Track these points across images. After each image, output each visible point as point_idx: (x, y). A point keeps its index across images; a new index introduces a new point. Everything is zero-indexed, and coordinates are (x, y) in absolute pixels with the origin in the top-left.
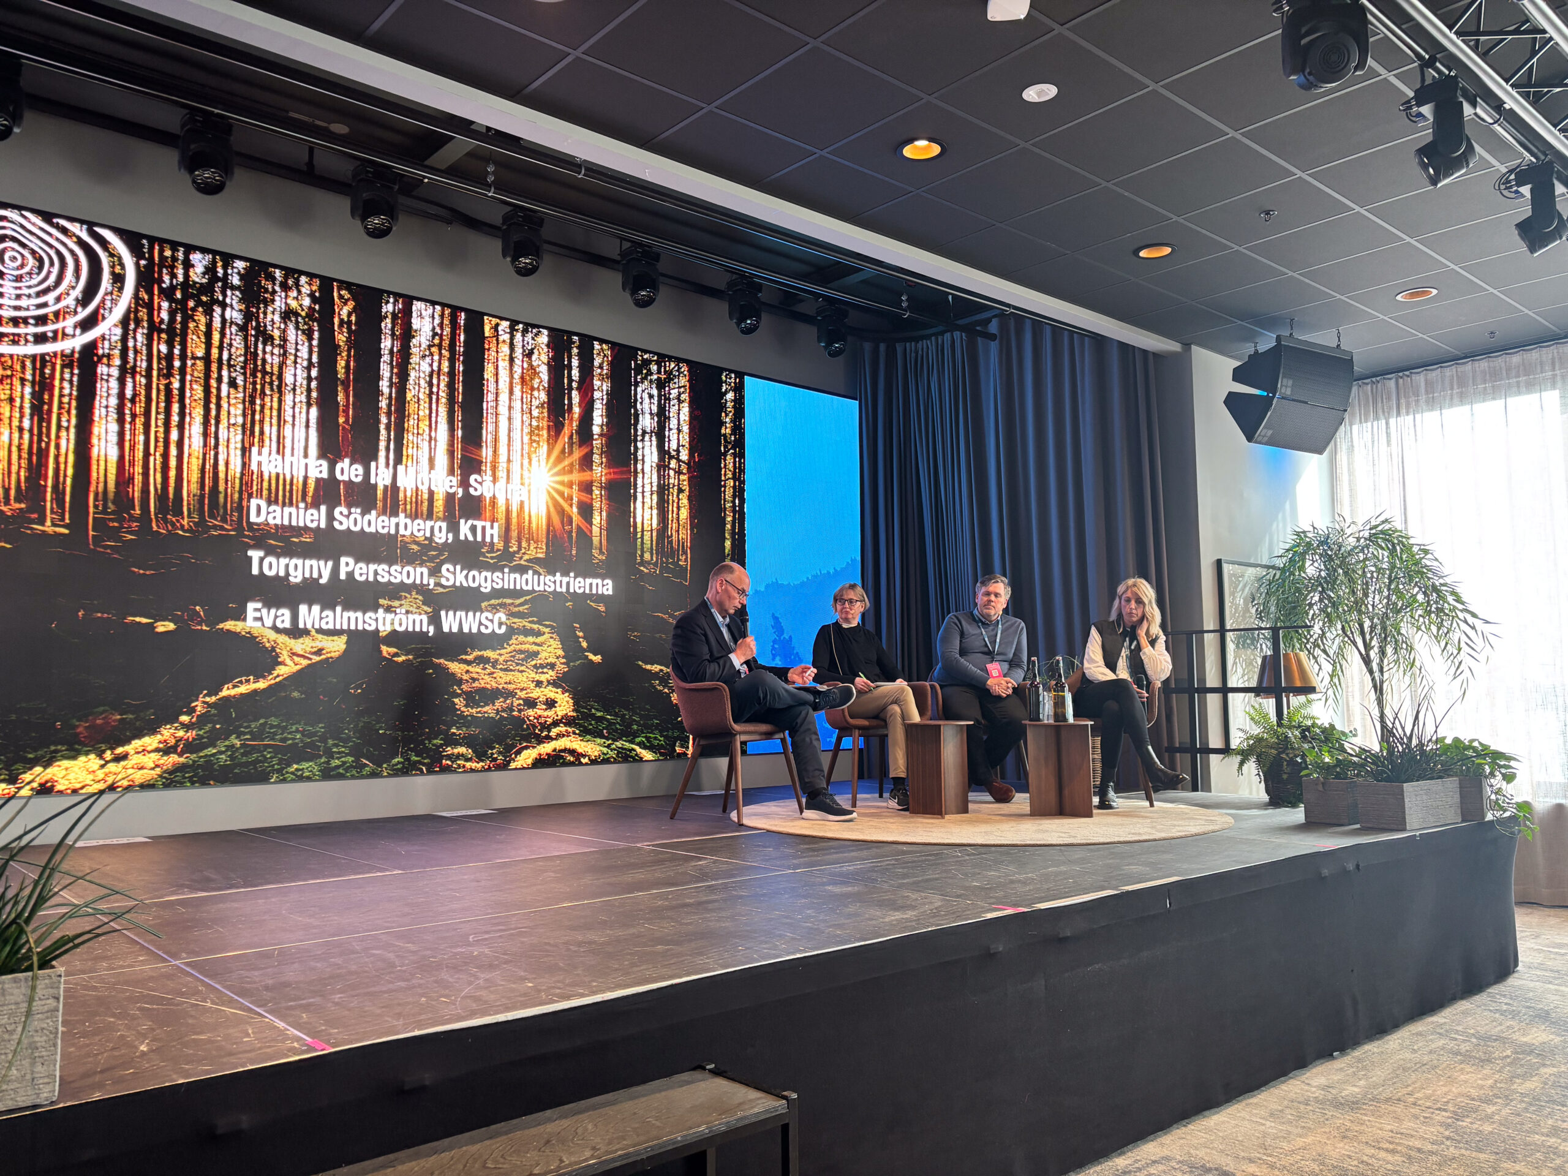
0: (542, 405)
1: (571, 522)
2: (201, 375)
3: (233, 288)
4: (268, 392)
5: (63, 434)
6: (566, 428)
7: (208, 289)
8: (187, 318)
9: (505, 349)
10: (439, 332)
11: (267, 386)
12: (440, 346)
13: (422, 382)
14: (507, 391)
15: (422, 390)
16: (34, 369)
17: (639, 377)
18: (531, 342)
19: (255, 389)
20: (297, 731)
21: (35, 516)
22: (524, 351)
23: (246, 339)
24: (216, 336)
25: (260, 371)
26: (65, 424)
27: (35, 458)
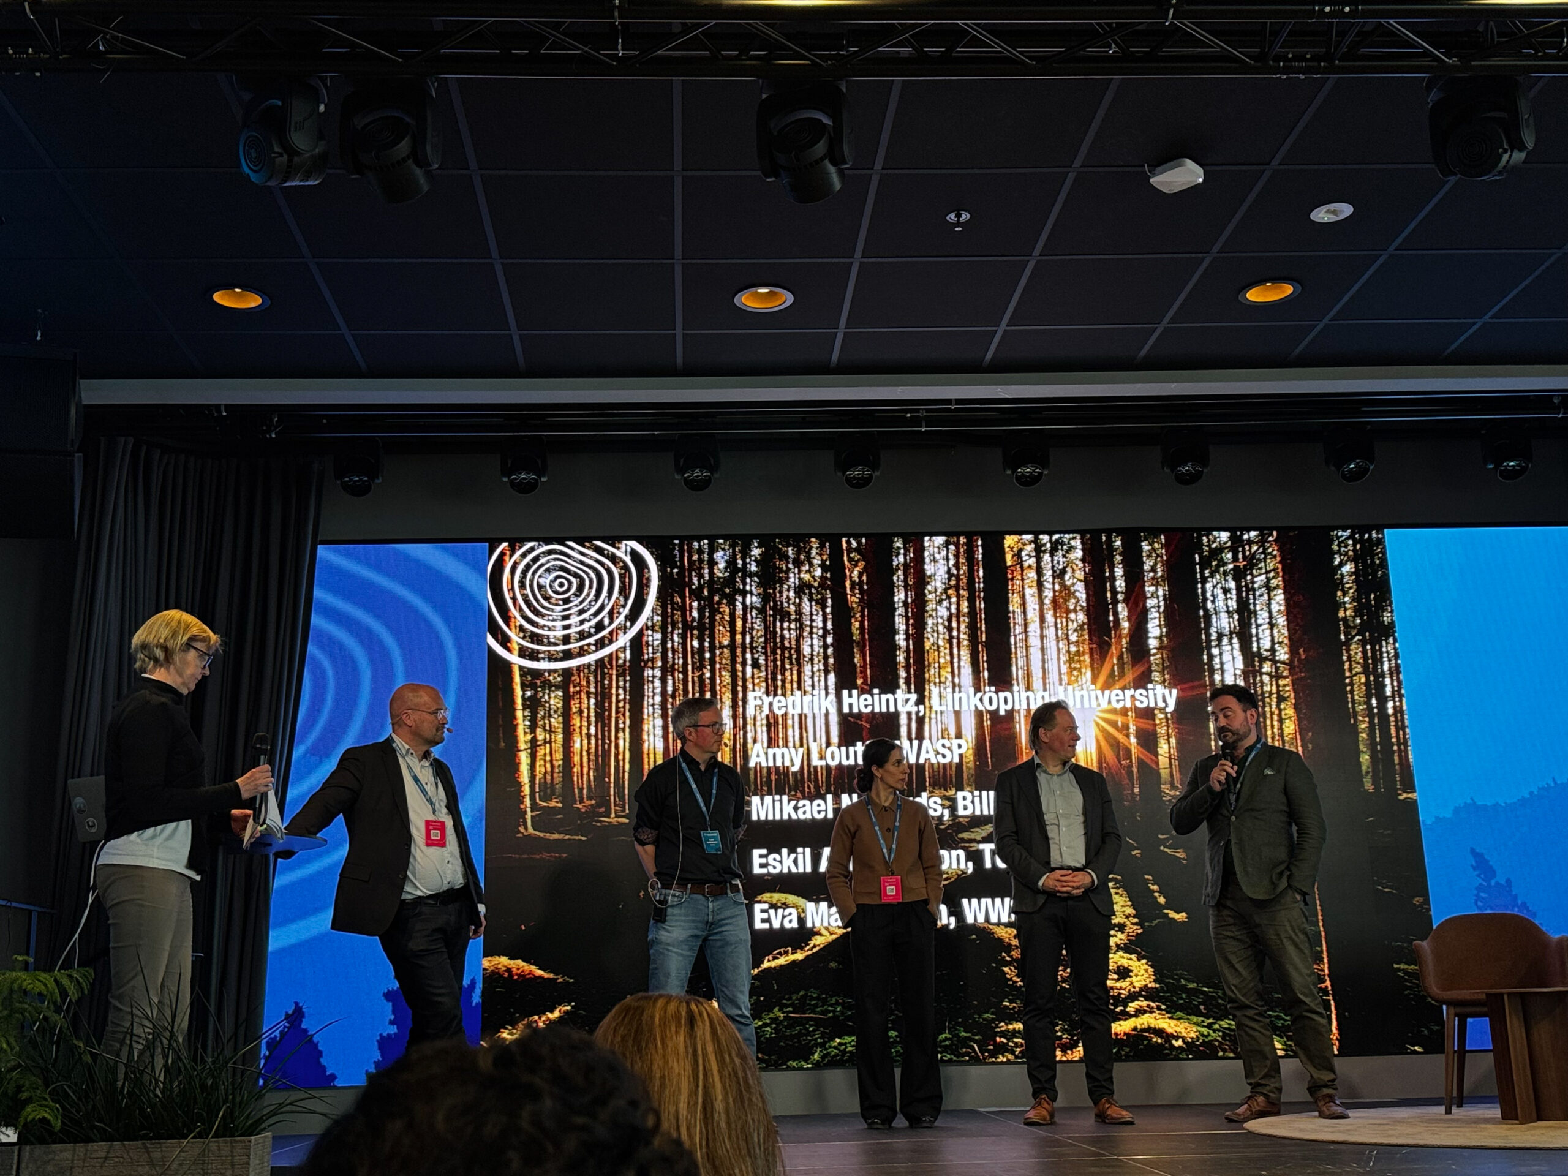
0: (1081, 626)
1: (1128, 755)
2: (728, 662)
3: (751, 575)
4: (788, 667)
5: (621, 735)
6: (1113, 648)
7: (730, 581)
8: (714, 611)
9: (1032, 575)
10: (955, 572)
11: (787, 661)
12: (957, 588)
13: (941, 628)
14: (1037, 620)
15: (941, 636)
16: (596, 682)
17: (1207, 573)
18: (1061, 560)
19: (775, 666)
20: (837, 1003)
21: (603, 810)
22: (1054, 571)
23: (765, 621)
24: (739, 623)
25: (780, 648)
26: (621, 726)
27: (600, 759)
